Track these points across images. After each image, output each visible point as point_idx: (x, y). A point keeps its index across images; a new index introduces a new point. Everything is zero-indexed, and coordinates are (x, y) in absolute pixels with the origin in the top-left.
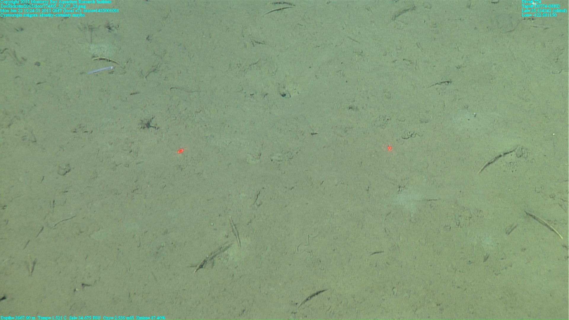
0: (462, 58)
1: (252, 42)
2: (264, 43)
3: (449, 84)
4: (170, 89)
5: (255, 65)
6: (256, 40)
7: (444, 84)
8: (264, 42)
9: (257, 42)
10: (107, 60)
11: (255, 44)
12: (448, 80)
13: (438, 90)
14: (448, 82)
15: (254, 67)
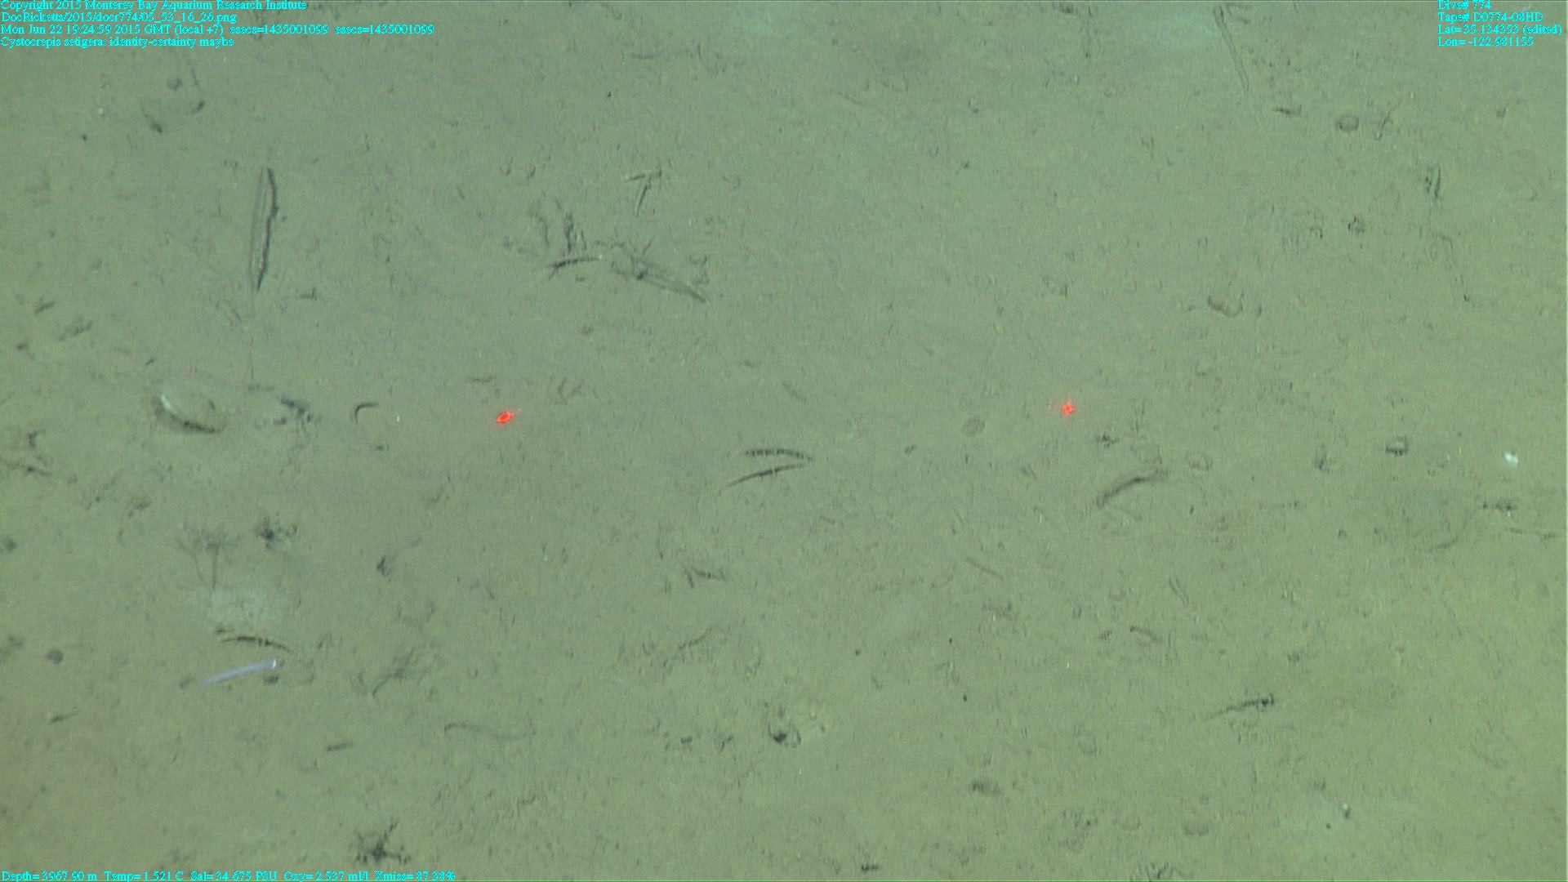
0: (1305, 626)
1: (686, 571)
2: (722, 576)
3: (1269, 707)
4: (446, 729)
5: (695, 648)
6: (699, 568)
7: (1252, 708)
8: (721, 572)
9: (702, 574)
10: (260, 641)
11: (694, 577)
12: (1264, 696)
13: (1235, 727)
14: (1265, 703)
15: (691, 653)
